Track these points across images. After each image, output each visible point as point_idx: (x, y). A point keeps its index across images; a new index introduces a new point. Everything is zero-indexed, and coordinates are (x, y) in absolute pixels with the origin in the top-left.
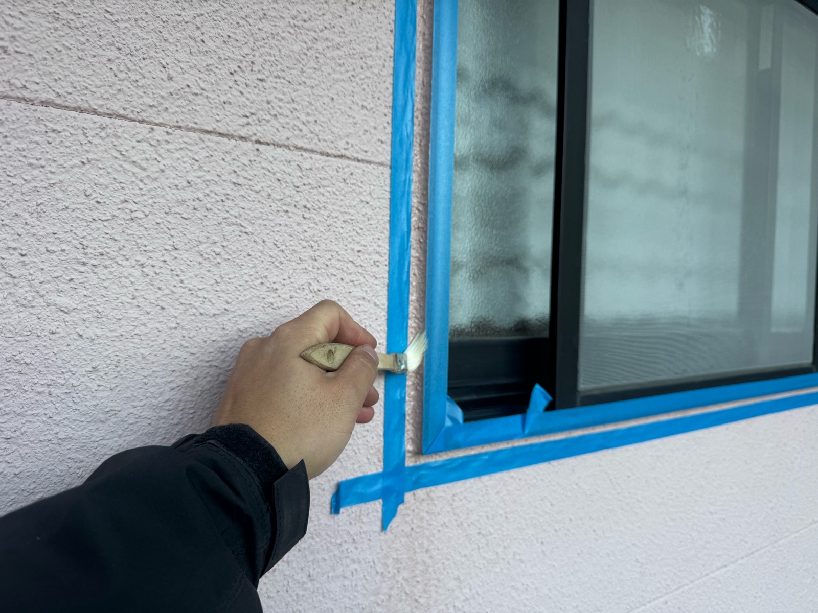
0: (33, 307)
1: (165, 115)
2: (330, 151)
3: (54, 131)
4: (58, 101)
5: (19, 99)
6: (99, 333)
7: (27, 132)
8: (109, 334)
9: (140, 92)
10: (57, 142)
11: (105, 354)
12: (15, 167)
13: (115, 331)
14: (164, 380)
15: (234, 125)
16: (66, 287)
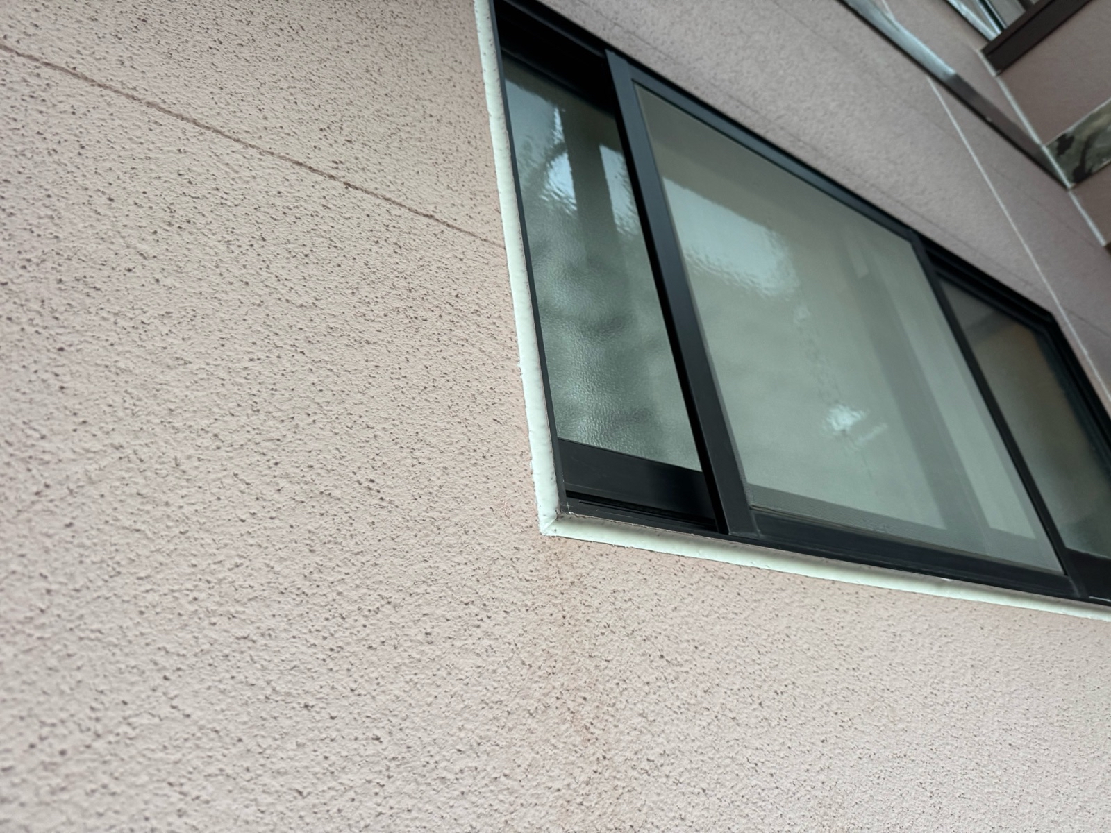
0: (112, 243)
1: (258, 141)
2: (419, 210)
3: (156, 123)
4: (162, 106)
5: (128, 96)
6: (178, 285)
7: (131, 117)
8: (188, 290)
9: (238, 120)
10: (158, 131)
11: (181, 305)
12: (116, 137)
13: (194, 288)
14: (242, 348)
15: (325, 166)
16: (150, 238)
